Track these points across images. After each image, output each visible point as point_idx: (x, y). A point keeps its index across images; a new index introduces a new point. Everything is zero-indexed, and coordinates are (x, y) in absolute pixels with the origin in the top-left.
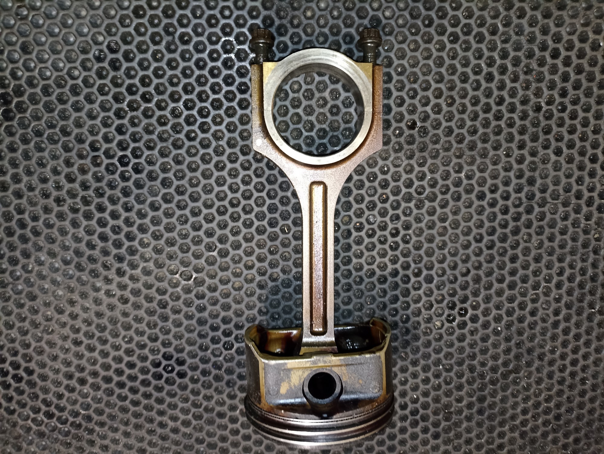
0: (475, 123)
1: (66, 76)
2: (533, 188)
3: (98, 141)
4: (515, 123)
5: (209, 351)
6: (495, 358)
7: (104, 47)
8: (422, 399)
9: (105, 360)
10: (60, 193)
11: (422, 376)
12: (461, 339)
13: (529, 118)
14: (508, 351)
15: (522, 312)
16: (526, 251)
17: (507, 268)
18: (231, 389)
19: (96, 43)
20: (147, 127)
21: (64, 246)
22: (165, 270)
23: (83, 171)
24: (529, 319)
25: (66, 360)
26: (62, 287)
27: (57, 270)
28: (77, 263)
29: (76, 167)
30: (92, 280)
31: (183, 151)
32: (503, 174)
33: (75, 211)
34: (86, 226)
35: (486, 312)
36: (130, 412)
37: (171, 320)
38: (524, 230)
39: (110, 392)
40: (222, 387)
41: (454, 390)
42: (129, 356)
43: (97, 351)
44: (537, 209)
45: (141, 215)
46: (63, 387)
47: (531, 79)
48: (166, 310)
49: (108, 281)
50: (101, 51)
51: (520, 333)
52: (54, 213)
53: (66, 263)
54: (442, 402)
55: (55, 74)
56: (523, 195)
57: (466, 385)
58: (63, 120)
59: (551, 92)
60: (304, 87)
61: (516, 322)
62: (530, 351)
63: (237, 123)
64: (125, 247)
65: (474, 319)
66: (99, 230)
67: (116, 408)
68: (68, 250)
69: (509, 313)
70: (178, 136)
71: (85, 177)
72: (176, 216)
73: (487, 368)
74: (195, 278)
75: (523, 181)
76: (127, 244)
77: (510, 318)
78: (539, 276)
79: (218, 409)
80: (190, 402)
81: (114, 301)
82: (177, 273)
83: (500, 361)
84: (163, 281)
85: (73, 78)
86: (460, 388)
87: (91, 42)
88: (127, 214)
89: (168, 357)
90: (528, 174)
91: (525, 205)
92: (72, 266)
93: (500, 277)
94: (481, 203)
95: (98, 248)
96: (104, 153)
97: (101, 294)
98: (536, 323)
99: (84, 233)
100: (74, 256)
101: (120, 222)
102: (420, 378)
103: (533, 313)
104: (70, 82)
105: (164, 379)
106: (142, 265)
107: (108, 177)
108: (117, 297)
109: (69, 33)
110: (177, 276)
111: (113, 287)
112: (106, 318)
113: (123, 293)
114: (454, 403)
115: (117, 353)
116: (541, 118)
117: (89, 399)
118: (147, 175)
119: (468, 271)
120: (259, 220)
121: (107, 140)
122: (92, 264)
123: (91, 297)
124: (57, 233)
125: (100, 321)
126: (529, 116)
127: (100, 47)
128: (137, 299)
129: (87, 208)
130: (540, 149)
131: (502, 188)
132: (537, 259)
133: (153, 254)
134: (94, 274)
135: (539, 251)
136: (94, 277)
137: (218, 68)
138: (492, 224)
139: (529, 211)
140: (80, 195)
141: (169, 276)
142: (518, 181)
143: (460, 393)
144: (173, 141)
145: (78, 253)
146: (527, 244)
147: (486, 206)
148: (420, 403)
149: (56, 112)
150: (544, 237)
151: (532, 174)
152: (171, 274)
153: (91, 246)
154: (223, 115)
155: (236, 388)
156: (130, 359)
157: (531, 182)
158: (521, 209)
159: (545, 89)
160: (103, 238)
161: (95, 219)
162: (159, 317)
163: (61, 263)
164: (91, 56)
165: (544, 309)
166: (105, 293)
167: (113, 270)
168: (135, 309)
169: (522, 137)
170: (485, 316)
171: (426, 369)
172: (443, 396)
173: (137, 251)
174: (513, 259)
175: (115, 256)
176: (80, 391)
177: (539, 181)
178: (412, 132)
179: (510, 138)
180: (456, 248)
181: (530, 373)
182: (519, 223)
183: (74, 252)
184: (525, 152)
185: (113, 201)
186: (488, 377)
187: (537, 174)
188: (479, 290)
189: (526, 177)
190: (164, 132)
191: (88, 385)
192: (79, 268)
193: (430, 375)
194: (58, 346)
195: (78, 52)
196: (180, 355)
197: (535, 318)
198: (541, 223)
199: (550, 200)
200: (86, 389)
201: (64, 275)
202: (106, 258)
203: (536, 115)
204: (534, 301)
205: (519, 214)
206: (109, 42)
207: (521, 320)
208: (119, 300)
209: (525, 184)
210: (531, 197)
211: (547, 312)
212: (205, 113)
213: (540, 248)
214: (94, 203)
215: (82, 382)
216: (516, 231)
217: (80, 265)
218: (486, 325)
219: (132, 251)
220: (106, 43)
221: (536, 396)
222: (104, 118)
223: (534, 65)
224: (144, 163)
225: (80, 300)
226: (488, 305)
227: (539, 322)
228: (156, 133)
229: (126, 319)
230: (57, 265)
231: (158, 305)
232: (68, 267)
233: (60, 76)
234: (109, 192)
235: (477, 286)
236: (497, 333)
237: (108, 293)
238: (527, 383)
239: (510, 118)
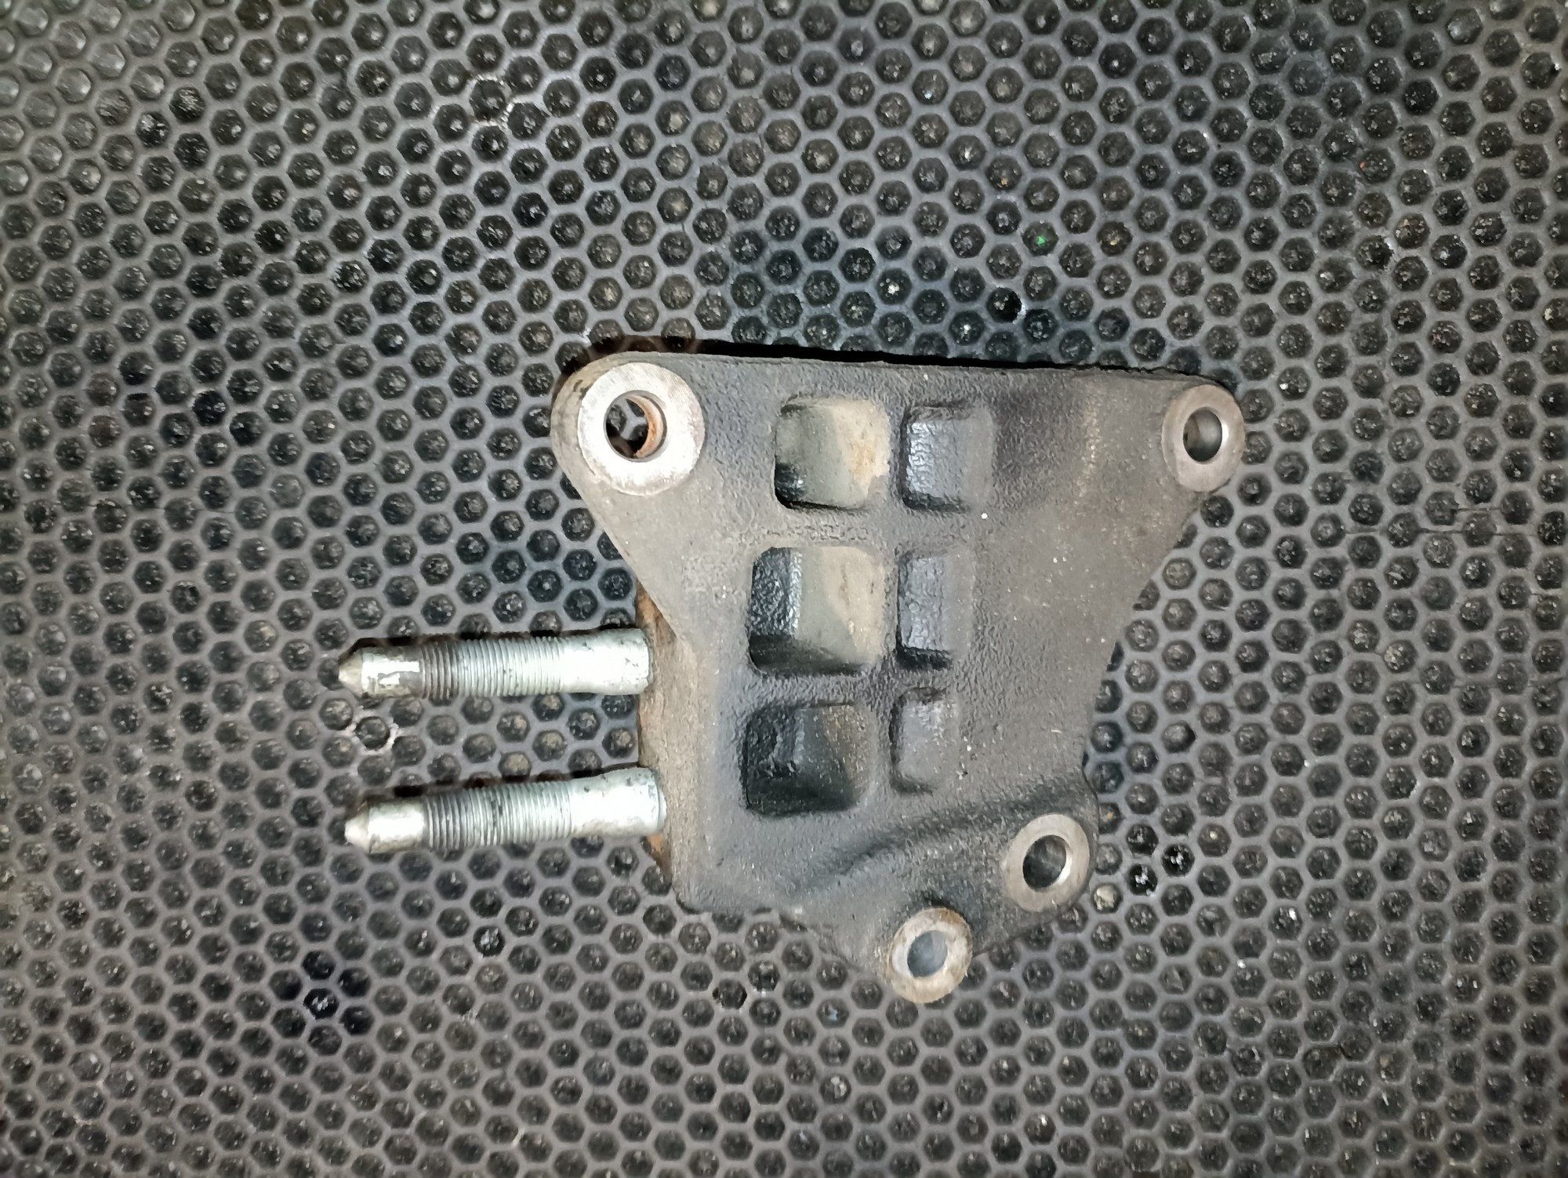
0: (1190, 300)
1: (65, 184)
2: (1371, 489)
3: (143, 357)
4: (1309, 299)
5: (435, 956)
6: (1284, 1006)
7: (165, 108)
8: (1062, 1130)
9: (145, 970)
10: (42, 496)
11: (1062, 1055)
12: (1177, 944)
13: (1353, 285)
14: (1323, 987)
15: (1361, 864)
16: (1363, 679)
17: (1307, 728)
18: (497, 1073)
19: (145, 97)
20: (274, 319)
21: (51, 642)
22: (314, 713)
23: (104, 436)
24: (1383, 886)
25: (43, 964)
26: (40, 754)
27: (28, 707)
28: (80, 689)
29: (86, 425)
30: (119, 739)
31: (366, 384)
32: (1279, 447)
33: (78, 544)
34: (109, 587)
35: (1249, 864)
36: (212, 1128)
37: (329, 860)
38: (1351, 614)
39: (158, 1067)
40: (472, 1066)
41: (1160, 1106)
42: (214, 961)
43: (126, 944)
44: (1389, 551)
45: (254, 558)
46: (30, 1043)
47: (1352, 172)
48: (315, 831)
49: (160, 740)
50: (157, 117)
51: (1358, 929)
52: (26, 551)
53: (52, 688)
54: (1126, 1140)
55: (40, 179)
56: (1342, 509)
57: (1195, 1089)
58: (57, 300)
59: (1414, 209)
60: (699, 205)
61: (1342, 894)
62: (1392, 989)
63: (516, 306)
64: (208, 647)
65: (1213, 884)
66: (142, 598)
67: (174, 1114)
68: (58, 652)
69: (1321, 867)
70: (353, 341)
71: (109, 452)
72: (346, 564)
73: (1259, 1038)
74: (398, 740)
75: (1342, 467)
76: (213, 639)
77: (1323, 883)
78: (1406, 753)
79: (458, 1130)
80: (379, 1107)
81: (178, 800)
82: (348, 722)
83: (1299, 1019)
84: (307, 746)
85: (84, 190)
86: (1178, 1097)
87: (130, 93)
88: (216, 556)
89: (316, 967)
90: (1354, 446)
91: (1350, 537)
92: (68, 697)
93: (1287, 757)
94: (1219, 532)
95: (137, 649)
96: (159, 389)
97: (142, 780)
98: (1404, 900)
99: (100, 606)
100: (72, 669)
101: (197, 578)
102: (1055, 1062)
103: (1396, 869)
104: (78, 200)
105: (306, 1033)
106: (253, 698)
107: (168, 455)
108: (182, 789)
109: (76, 71)
110: (349, 732)
111: (175, 759)
112: (153, 847)
113: (199, 777)
114: (1163, 1146)
115: (179, 951)
116: (1387, 284)
117: (100, 1083)
118: (271, 448)
119: (1190, 737)
120: (574, 577)
121: (168, 352)
122: (119, 692)
123: (116, 788)
124: (30, 605)
125: (137, 857)
126: (1350, 277)
127: (154, 107)
128: (237, 795)
129: (110, 537)
130: (1388, 373)
131: (1278, 489)
132: (1400, 704)
133: (283, 667)
134: (124, 720)
135: (1403, 677)
136: (123, 731)
137: (463, 159)
138: (1254, 595)
139: (1367, 555)
140: (94, 502)
141: (327, 733)
142: (1328, 468)
143: (1179, 1114)
144: (343, 354)
145: (84, 662)
146: (1366, 657)
147: (1234, 542)
148: (1056, 1140)
149: (40, 280)
150: (1414, 635)
151: (1368, 446)
152: (332, 727)
153: (118, 641)
154: (477, 283)
155: (512, 1068)
156: (213, 969)
157: (1367, 470)
158: (1340, 551)
159: (1394, 201)
160: (152, 620)
161: (131, 569)
162: (297, 849)
163: (39, 689)
164: (130, 129)
165: (1429, 856)
166: (153, 775)
167: (176, 713)
168: (231, 825)
169: (1333, 341)
170: (1244, 873)
171: (1072, 1035)
172: (1126, 1122)
173: (240, 659)
174: (1325, 702)
175: (183, 671)
176: (77, 1057)
177: (1391, 468)
178: (1005, 326)
179: (1298, 344)
180: (1150, 666)
181: (1398, 1060)
182: (1335, 593)
183: (73, 658)
184: (1344, 383)
185: (180, 518)
186: (1265, 1069)
187: (1382, 447)
188: (1223, 792)
189: (1350, 454)
190: (319, 330)
191: (99, 1041)
192: (87, 702)
193: (1084, 1052)
194: (22, 926)
195: (97, 119)
196: (351, 964)
197: (1400, 884)
198: (1405, 592)
199: (1425, 523)
200: (96, 1053)
201: (46, 723)
202: (156, 678)
203: (1371, 275)
204: (1395, 831)
205: (1336, 565)
206: (177, 93)
207: (1359, 889)
208: (188, 796)
209: (1349, 475)
210: (1367, 515)
211: (1437, 865)
212: (428, 281)
213: (1403, 669)
214: (130, 525)
215: (84, 1031)
216: (1329, 618)
217: (90, 695)
218: (1250, 904)
219: (227, 659)
220: (169, 98)
221: (1420, 1133)
222: (161, 293)
223: (1356, 133)
224: (264, 415)
225: (84, 792)
226: (1252, 841)
227: (1416, 897)
228: (297, 334)
229: (205, 854)
230: (30, 696)
231: (295, 813)
232: (55, 699)
233: (51, 185)
234: (168, 496)
235: (1216, 780)
236: (1286, 929)
237: (162, 777)
238: (1389, 1091)
239: (1294, 286)
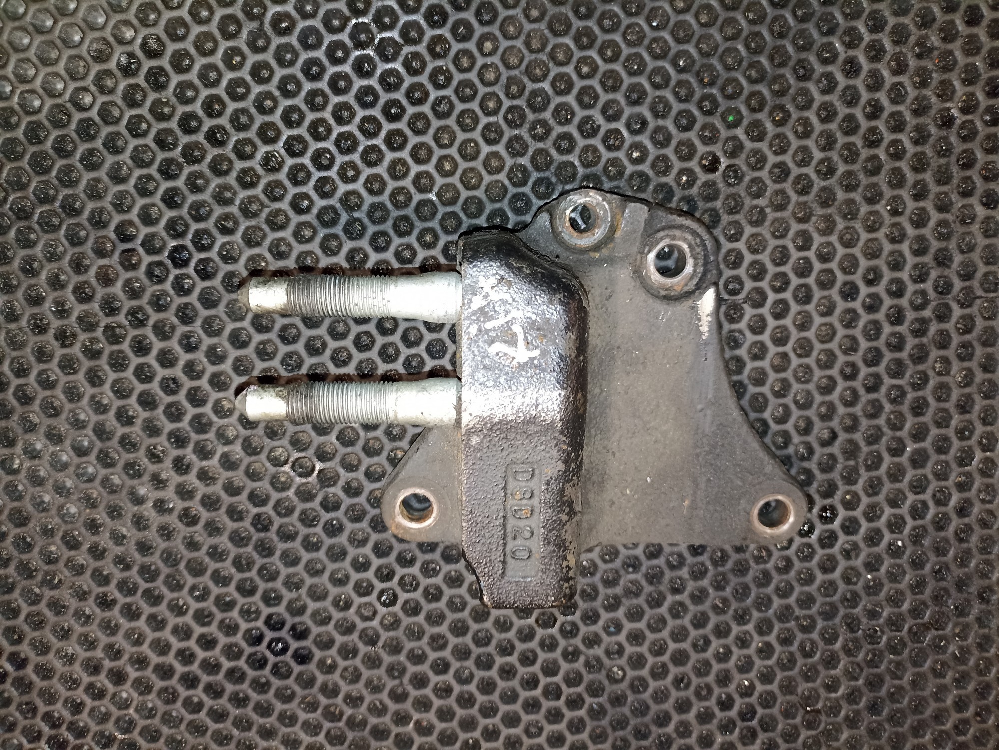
0: (829, 154)
1: (69, 105)
2: (946, 272)
3: (131, 223)
4: (904, 151)
5: (352, 610)
6: (895, 600)
7: (136, 48)
8: (760, 688)
9: (158, 634)
10: (66, 322)
11: (757, 642)
12: (828, 566)
13: (931, 140)
14: (918, 586)
15: (942, 509)
16: (942, 392)
17: (907, 426)
18: (396, 682)
19: (121, 42)
20: (220, 193)
21: (77, 420)
22: (263, 457)
23: (106, 279)
24: (955, 523)
25: (86, 636)
26: (75, 497)
27: (65, 466)
28: (101, 451)
29: (93, 272)
30: (129, 483)
31: (287, 234)
32: (887, 247)
33: (93, 354)
34: (116, 382)
35: (872, 514)
36: (209, 733)
37: (278, 553)
38: (934, 353)
39: (170, 696)
40: (379, 678)
41: (820, 668)
42: (204, 624)
43: (144, 618)
44: (957, 311)
45: (215, 356)
46: (82, 688)
47: (930, 66)
48: (268, 534)
49: (158, 482)
50: (131, 55)
51: (940, 551)
52: (56, 360)
53: (81, 452)
54: (799, 690)
55: (49, 103)
56: (928, 286)
57: (842, 655)
58: (66, 186)
59: (969, 89)
60: (507, 103)
61: (930, 529)
62: (960, 585)
63: (386, 176)
64: (188, 418)
65: (850, 527)
66: (140, 388)
67: (183, 727)
68: (84, 427)
69: (917, 512)
70: (276, 205)
71: (110, 290)
72: (279, 356)
73: (881, 621)
74: (320, 471)
75: (927, 259)
76: (191, 411)
77: (919, 522)
78: (969, 438)
79: (373, 720)
80: (319, 711)
81: (173, 520)
82: (286, 462)
83: (906, 606)
84: (260, 479)
85: (82, 109)
86: (830, 661)
87: (111, 39)
88: (189, 356)
89: (274, 624)
90: (935, 245)
91: (934, 303)
92: (93, 458)
93: (894, 445)
94: (851, 305)
95: (139, 422)
96: (143, 244)
97: (148, 510)
98: (968, 529)
99: (111, 395)
100: (95, 438)
101: (177, 371)
102: (754, 646)
103: (962, 511)
104: (77, 116)
105: (269, 667)
106: (221, 450)
107: (152, 289)
108: (176, 513)
109: (72, 25)
110: (287, 468)
111: (169, 493)
112: (158, 554)
113: (187, 504)
114: (822, 692)
115: (180, 620)
116: (953, 139)
117: (131, 711)
118: (223, 281)
119: (834, 436)
120: (433, 357)
121: (147, 218)
122: (129, 451)
123: (130, 515)
124: (62, 397)
125: (147, 560)
126: (929, 135)
127: (129, 49)
128: (214, 514)
129: (115, 347)
130: (954, 197)
131: (887, 275)
132: (964, 408)
133: (240, 428)
134: (133, 470)
135: (967, 390)
136: (132, 477)
137: (346, 77)
138: (874, 344)
139: (942, 315)
140: (103, 324)
141: (272, 470)
142: (918, 259)
143: (832, 672)
144: (270, 214)
145: (101, 433)
146: (945, 379)
147: (860, 311)
148: (756, 694)
149: (54, 173)
150: (973, 364)
151: (943, 244)
152: (275, 466)
153: (125, 419)
154: (359, 162)
155: (406, 679)
156: (204, 630)
157: (942, 260)
158: (927, 313)
159: (957, 84)
160: (147, 402)
161: (131, 369)
162: (256, 548)
163: (72, 453)
164: (112, 65)
165: (983, 501)
166: (155, 506)
167: (168, 463)
168: (210, 535)
169: (920, 177)
170: (870, 520)
171: (764, 628)
172: (799, 679)
173: (210, 424)
174: (918, 409)
175: (171, 435)
176: (114, 695)
177: (957, 258)
178: (711, 176)
179: (898, 181)
180: (808, 393)
181: (966, 627)
182: (924, 340)
183: (94, 431)
184: (928, 204)
185: (162, 331)
186: (884, 638)
187: (952, 245)
188: (855, 470)
189: (932, 251)
190: (251, 200)
191: (129, 683)
192: (105, 460)
193: (772, 638)
194: (71, 611)
195: (89, 59)
196: (297, 619)
197: (966, 520)
198: (967, 337)
199: (979, 292)
200: (126, 691)
201: (78, 476)
202: (153, 441)
203: (943, 133)
204: (962, 487)
205: (924, 321)
206: (144, 39)
207: (940, 524)
208: (180, 518)
209: (932, 264)
210: (944, 288)
211: (988, 506)
212: (325, 162)
213: (967, 385)
214: (129, 339)
215: (118, 677)
216: (920, 356)
217: (107, 455)
218: (873, 538)
219: (200, 425)
220: (139, 41)
221: (981, 673)
222: (140, 178)
223: (934, 40)
224: (217, 259)
225: (108, 520)
226: (875, 499)
227: (976, 527)
228: (237, 202)
229: (195, 554)
230: (65, 458)
231: (253, 524)
232: (85, 459)
233: (57, 106)
234: (154, 317)
235: (852, 463)
236: (894, 552)
237: (160, 506)
238: (961, 648)
239: (895, 142)
